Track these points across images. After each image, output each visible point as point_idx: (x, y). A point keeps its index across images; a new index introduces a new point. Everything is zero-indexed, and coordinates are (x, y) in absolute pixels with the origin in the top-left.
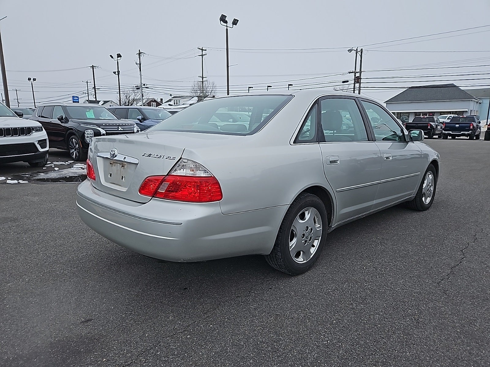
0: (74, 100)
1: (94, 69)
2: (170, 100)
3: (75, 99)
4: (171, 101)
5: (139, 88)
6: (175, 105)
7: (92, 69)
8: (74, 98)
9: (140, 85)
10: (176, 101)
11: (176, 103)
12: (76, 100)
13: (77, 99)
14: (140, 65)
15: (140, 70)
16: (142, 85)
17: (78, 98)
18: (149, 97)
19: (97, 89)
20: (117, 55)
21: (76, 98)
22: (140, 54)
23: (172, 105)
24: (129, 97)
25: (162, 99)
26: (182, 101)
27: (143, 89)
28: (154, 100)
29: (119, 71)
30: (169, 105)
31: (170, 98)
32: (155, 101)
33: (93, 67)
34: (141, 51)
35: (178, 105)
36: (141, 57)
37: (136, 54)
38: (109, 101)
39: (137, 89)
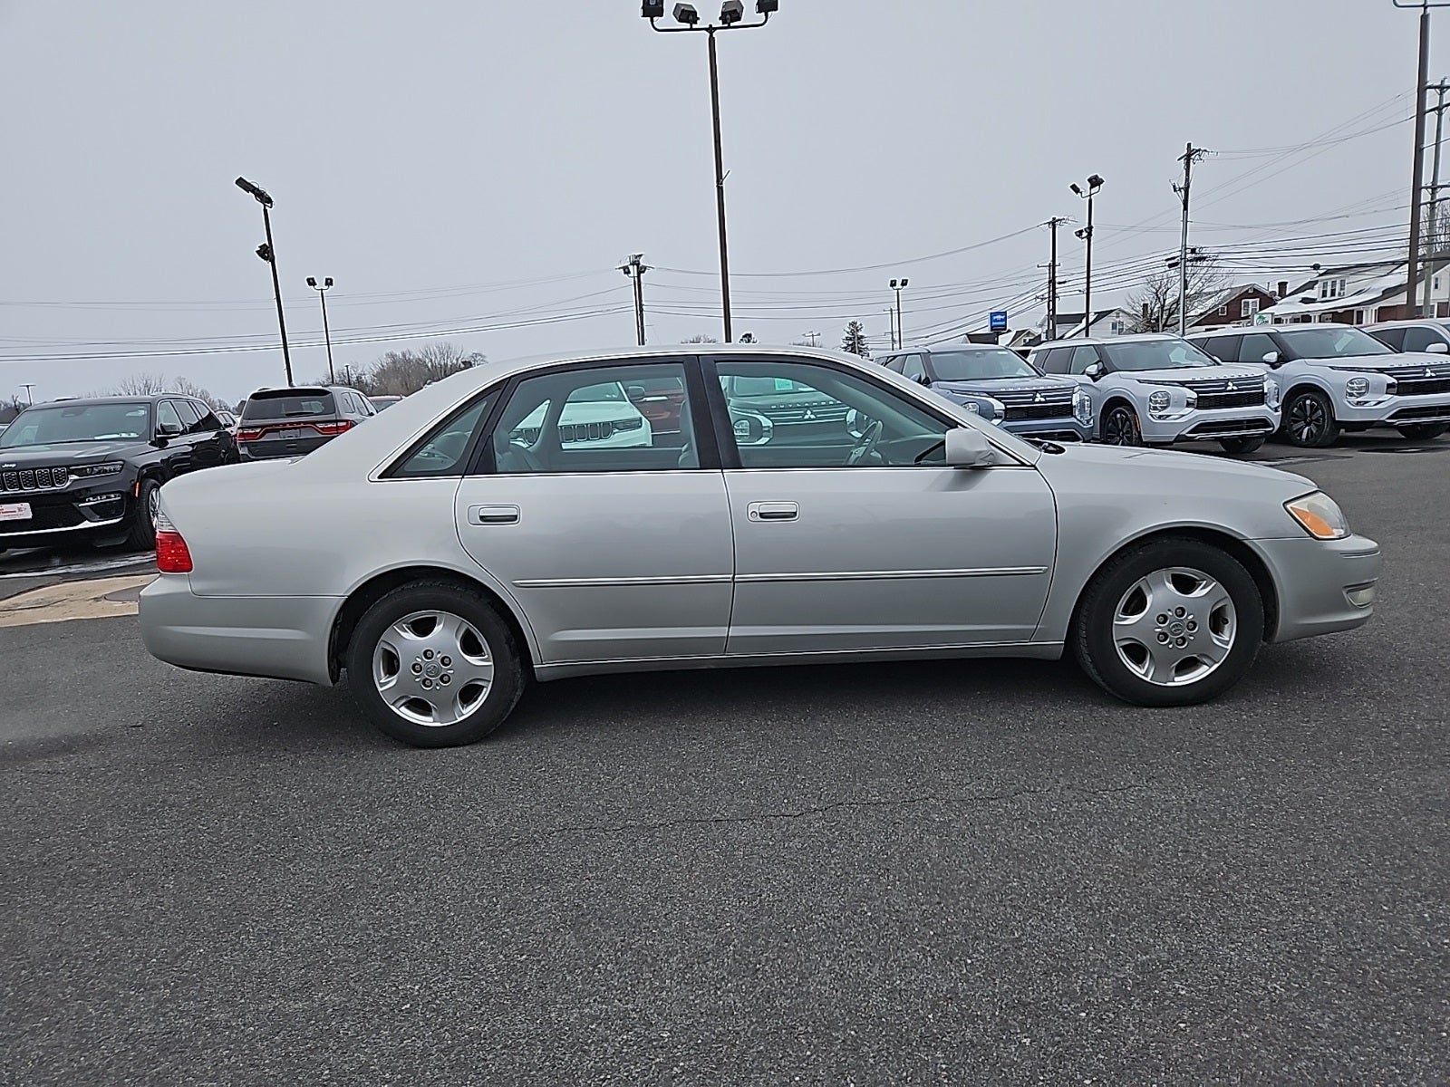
0: (994, 323)
1: (1057, 226)
2: (1310, 285)
3: (996, 321)
4: (1313, 288)
5: (1176, 264)
6: (1324, 299)
7: (1051, 230)
8: (995, 318)
9: (1179, 254)
10: (1330, 283)
11: (1329, 293)
12: (998, 321)
13: (1002, 320)
14: (1187, 189)
15: (1186, 208)
16: (1186, 254)
17: (1003, 317)
18: (1232, 284)
19: (1060, 283)
20: (1089, 180)
21: (999, 317)
22: (1188, 157)
23: (1313, 301)
24: (1165, 292)
25: (1282, 285)
26: (1354, 281)
27: (1188, 264)
28: (1255, 290)
29: (1092, 227)
30: (1305, 301)
31: (1313, 275)
32: (1256, 293)
33: (1053, 223)
34: (1192, 148)
35: (1337, 297)
36: (1191, 163)
37: (1179, 160)
38: (1112, 311)
39: (1170, 266)
